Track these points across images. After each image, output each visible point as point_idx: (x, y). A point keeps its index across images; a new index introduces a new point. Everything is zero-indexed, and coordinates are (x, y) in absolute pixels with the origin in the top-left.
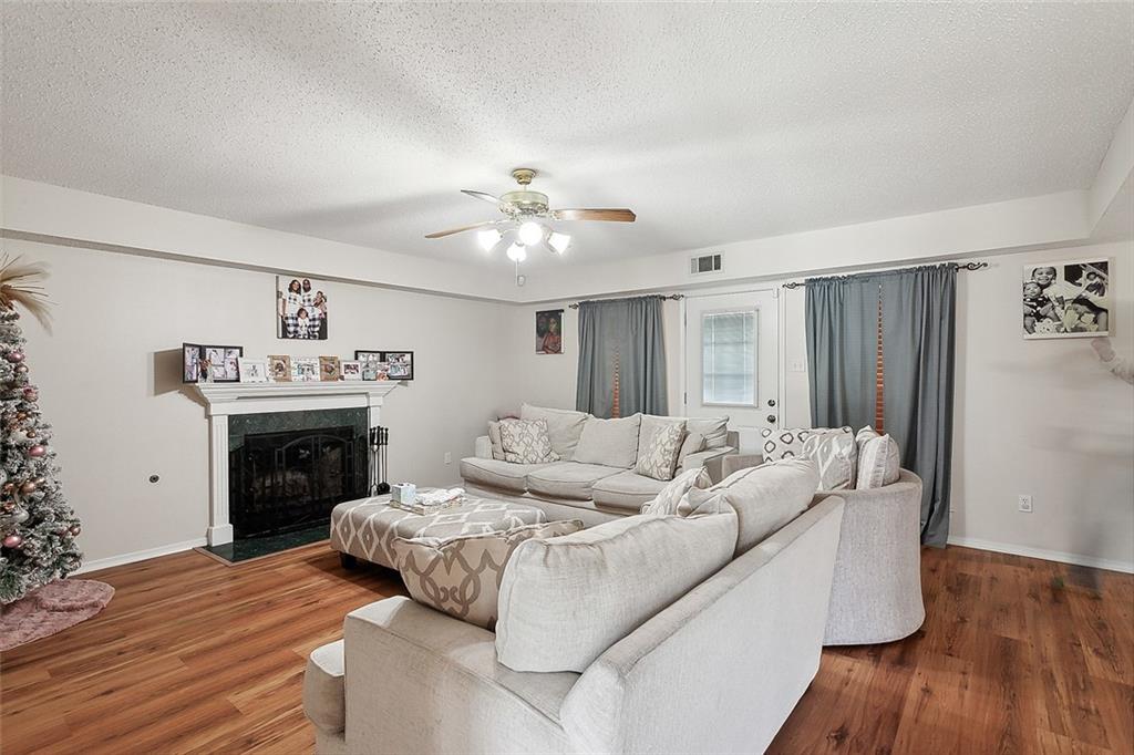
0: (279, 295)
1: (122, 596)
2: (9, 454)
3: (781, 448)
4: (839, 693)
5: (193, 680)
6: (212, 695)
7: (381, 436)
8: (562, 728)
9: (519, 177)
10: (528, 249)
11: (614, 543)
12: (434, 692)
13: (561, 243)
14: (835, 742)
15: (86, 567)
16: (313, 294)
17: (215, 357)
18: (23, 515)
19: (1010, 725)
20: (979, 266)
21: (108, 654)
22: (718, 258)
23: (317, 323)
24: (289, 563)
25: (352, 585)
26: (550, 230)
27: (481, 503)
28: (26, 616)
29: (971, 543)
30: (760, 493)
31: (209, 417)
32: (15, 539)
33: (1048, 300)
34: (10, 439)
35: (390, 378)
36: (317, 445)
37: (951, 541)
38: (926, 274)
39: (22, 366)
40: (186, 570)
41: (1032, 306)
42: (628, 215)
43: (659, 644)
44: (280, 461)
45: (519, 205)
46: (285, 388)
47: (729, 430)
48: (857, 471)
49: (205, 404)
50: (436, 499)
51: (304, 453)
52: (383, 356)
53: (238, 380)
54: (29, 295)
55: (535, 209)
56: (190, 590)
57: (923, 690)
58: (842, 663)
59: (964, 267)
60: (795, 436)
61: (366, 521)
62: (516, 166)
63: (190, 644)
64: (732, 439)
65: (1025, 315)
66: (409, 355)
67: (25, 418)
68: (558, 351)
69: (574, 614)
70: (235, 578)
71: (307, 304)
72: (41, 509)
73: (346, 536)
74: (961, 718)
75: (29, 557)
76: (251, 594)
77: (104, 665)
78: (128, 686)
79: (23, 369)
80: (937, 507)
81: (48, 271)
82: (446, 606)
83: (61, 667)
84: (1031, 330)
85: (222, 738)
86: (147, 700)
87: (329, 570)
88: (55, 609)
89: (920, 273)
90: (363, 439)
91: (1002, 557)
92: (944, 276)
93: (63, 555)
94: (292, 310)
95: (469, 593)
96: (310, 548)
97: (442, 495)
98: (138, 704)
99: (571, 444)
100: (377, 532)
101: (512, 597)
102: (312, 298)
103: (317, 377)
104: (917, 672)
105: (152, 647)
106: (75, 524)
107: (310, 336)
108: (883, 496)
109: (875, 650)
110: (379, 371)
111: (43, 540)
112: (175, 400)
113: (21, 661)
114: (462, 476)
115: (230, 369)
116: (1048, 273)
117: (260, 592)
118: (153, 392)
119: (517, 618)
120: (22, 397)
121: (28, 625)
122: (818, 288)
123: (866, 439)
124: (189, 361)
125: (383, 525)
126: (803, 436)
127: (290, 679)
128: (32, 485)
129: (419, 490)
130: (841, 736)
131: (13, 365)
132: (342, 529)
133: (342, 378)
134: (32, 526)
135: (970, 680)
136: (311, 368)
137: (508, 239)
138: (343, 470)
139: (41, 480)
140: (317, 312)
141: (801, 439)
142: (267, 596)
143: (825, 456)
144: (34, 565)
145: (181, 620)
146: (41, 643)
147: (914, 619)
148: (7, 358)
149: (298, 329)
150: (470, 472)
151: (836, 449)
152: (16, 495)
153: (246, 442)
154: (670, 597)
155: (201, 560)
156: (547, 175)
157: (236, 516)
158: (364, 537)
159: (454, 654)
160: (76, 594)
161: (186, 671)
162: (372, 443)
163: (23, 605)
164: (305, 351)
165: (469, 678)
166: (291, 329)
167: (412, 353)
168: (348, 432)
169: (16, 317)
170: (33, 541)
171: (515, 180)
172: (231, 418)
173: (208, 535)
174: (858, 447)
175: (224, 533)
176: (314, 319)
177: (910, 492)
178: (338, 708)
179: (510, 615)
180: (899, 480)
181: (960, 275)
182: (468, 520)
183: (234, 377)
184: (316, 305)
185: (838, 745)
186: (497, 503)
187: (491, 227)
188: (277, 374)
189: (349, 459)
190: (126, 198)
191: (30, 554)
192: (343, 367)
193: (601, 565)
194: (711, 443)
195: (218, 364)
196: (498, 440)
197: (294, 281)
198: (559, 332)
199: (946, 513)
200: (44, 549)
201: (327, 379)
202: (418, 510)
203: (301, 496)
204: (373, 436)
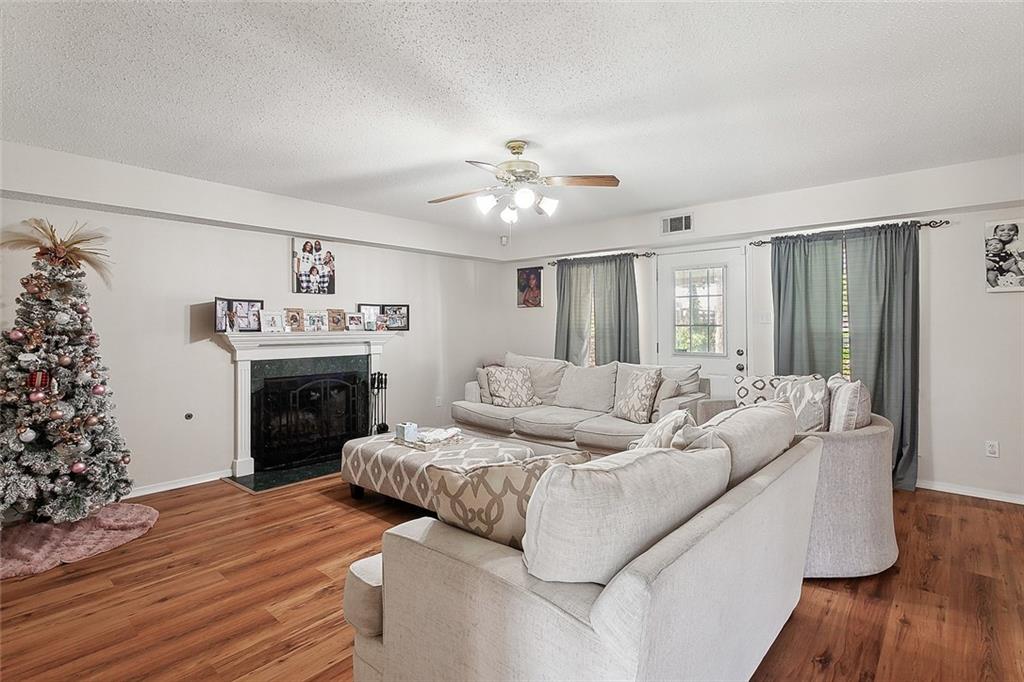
0: (294, 254)
1: (164, 518)
2: (77, 392)
3: (754, 393)
4: (820, 621)
5: (233, 592)
6: (252, 604)
7: (381, 381)
8: (593, 630)
9: (513, 148)
10: (520, 212)
11: (626, 471)
12: (471, 598)
13: (550, 206)
14: (820, 666)
15: (135, 492)
16: (323, 253)
17: (240, 309)
18: (87, 445)
19: (989, 656)
20: (941, 223)
21: (160, 567)
22: (688, 219)
23: (326, 279)
24: (304, 493)
25: (362, 513)
26: (541, 195)
27: (476, 441)
28: (87, 533)
29: (939, 486)
30: (747, 430)
31: (234, 362)
32: (81, 466)
33: (1011, 255)
34: (78, 379)
35: (389, 329)
36: (325, 389)
37: (920, 484)
38: (889, 231)
39: (86, 316)
40: (216, 497)
41: (994, 261)
42: (612, 181)
43: (677, 558)
44: (294, 402)
45: (513, 173)
46: (297, 337)
47: (700, 377)
48: (829, 415)
49: (231, 350)
50: (436, 437)
51: (315, 395)
52: (383, 309)
53: (259, 330)
54: (94, 256)
55: (526, 176)
56: (222, 514)
57: (900, 620)
58: (821, 595)
59: (926, 225)
60: (767, 382)
61: (375, 456)
62: (510, 138)
63: (227, 561)
64: (703, 386)
65: (988, 270)
66: (406, 308)
67: (90, 361)
68: (538, 304)
69: (598, 531)
70: (259, 505)
71: (317, 262)
72: (101, 440)
73: (356, 469)
74: (941, 647)
75: (92, 482)
76: (275, 519)
77: (158, 576)
78: (181, 595)
79: (88, 319)
80: (905, 451)
81: (108, 235)
82: (473, 526)
83: (121, 578)
84: (994, 283)
85: (265, 642)
86: (197, 608)
87: (341, 500)
88: (110, 528)
89: (883, 231)
90: (365, 384)
91: (970, 501)
92: (907, 233)
93: (118, 481)
94: (305, 268)
95: (494, 514)
96: (321, 480)
97: (441, 434)
98: (189, 611)
99: (551, 389)
100: (385, 467)
101: (543, 515)
102: (322, 257)
103: (325, 328)
104: (894, 603)
105: (196, 562)
106: (126, 454)
107: (320, 291)
108: (857, 439)
109: (852, 583)
110: (379, 323)
111: (103, 467)
112: (207, 347)
113: (88, 571)
114: (453, 417)
115: (252, 319)
116: (1010, 230)
117: (283, 517)
118: (188, 340)
119: (547, 533)
120: (87, 343)
121: (90, 540)
122: (783, 245)
123: (837, 385)
124: (220, 313)
125: (389, 459)
126: (775, 382)
127: (316, 593)
128: (95, 420)
129: (420, 429)
130: (825, 660)
131: (81, 316)
132: (353, 463)
133: (347, 329)
134: (93, 455)
135: (947, 613)
136: (321, 319)
137: (503, 202)
138: (347, 411)
139: (102, 415)
140: (326, 270)
141: (772, 385)
142: (290, 521)
143: (798, 401)
144: (95, 489)
145: (217, 540)
146: (102, 556)
147: (888, 556)
148: (76, 310)
149: (310, 284)
150: (461, 414)
151: (809, 395)
152: (81, 428)
153: (266, 385)
154: (678, 520)
155: (228, 488)
156: (536, 146)
157: (256, 450)
158: (373, 470)
159: (487, 566)
160: (128, 515)
161: (226, 584)
162: (373, 387)
163: (85, 524)
164: (315, 304)
165: (504, 586)
166: (305, 285)
167: (408, 306)
168: (352, 377)
169: (82, 274)
170: (95, 468)
171: (509, 151)
172: (254, 363)
173: (233, 467)
174: (830, 393)
175: (246, 466)
176: (324, 276)
177: (883, 435)
178: (377, 614)
179: (540, 531)
180: (870, 423)
181: (922, 233)
182: (466, 456)
183: (256, 327)
184: (326, 263)
185: (823, 668)
186: (490, 442)
187: (489, 193)
188: (292, 324)
189: (354, 401)
190: (171, 172)
191: (93, 479)
192: (348, 319)
193: (618, 489)
194: (685, 389)
195: (244, 316)
196: (485, 385)
197: (307, 243)
198: (538, 286)
199: (915, 457)
200: (104, 475)
201: (334, 330)
202: (421, 446)
203: (310, 434)
204: (373, 380)
